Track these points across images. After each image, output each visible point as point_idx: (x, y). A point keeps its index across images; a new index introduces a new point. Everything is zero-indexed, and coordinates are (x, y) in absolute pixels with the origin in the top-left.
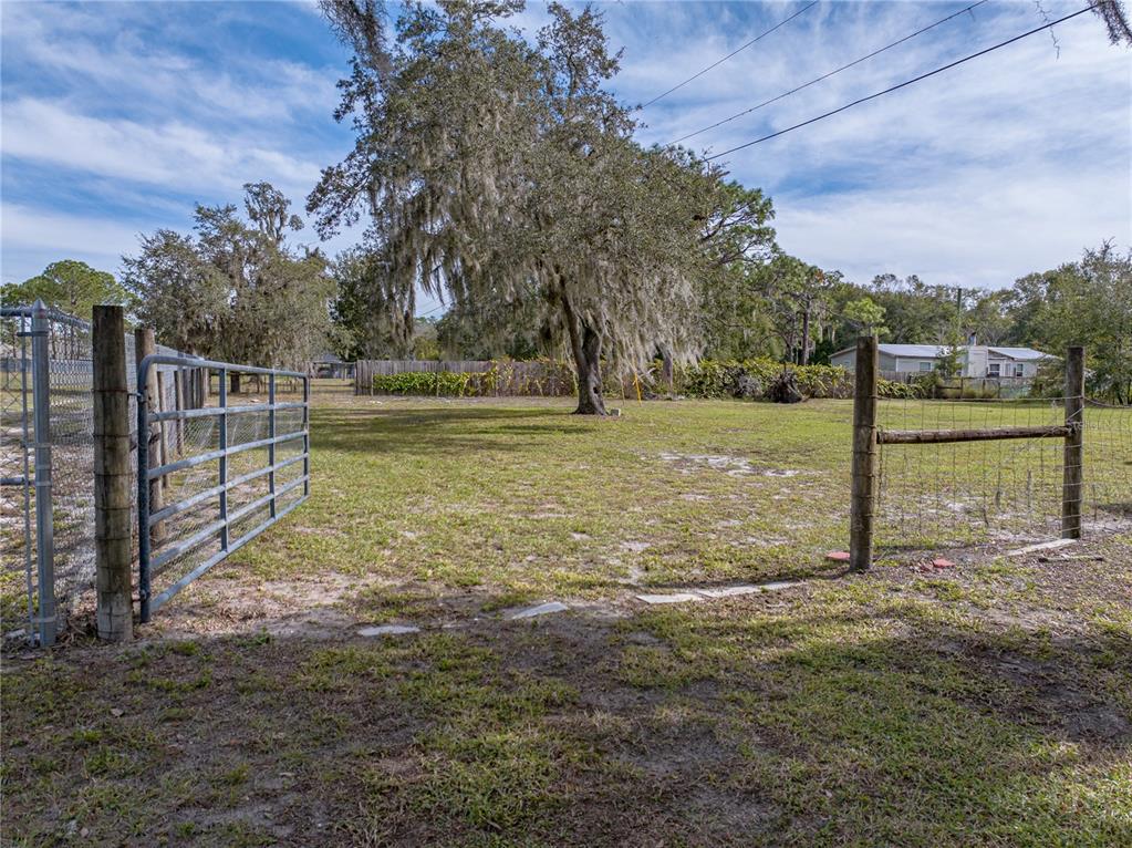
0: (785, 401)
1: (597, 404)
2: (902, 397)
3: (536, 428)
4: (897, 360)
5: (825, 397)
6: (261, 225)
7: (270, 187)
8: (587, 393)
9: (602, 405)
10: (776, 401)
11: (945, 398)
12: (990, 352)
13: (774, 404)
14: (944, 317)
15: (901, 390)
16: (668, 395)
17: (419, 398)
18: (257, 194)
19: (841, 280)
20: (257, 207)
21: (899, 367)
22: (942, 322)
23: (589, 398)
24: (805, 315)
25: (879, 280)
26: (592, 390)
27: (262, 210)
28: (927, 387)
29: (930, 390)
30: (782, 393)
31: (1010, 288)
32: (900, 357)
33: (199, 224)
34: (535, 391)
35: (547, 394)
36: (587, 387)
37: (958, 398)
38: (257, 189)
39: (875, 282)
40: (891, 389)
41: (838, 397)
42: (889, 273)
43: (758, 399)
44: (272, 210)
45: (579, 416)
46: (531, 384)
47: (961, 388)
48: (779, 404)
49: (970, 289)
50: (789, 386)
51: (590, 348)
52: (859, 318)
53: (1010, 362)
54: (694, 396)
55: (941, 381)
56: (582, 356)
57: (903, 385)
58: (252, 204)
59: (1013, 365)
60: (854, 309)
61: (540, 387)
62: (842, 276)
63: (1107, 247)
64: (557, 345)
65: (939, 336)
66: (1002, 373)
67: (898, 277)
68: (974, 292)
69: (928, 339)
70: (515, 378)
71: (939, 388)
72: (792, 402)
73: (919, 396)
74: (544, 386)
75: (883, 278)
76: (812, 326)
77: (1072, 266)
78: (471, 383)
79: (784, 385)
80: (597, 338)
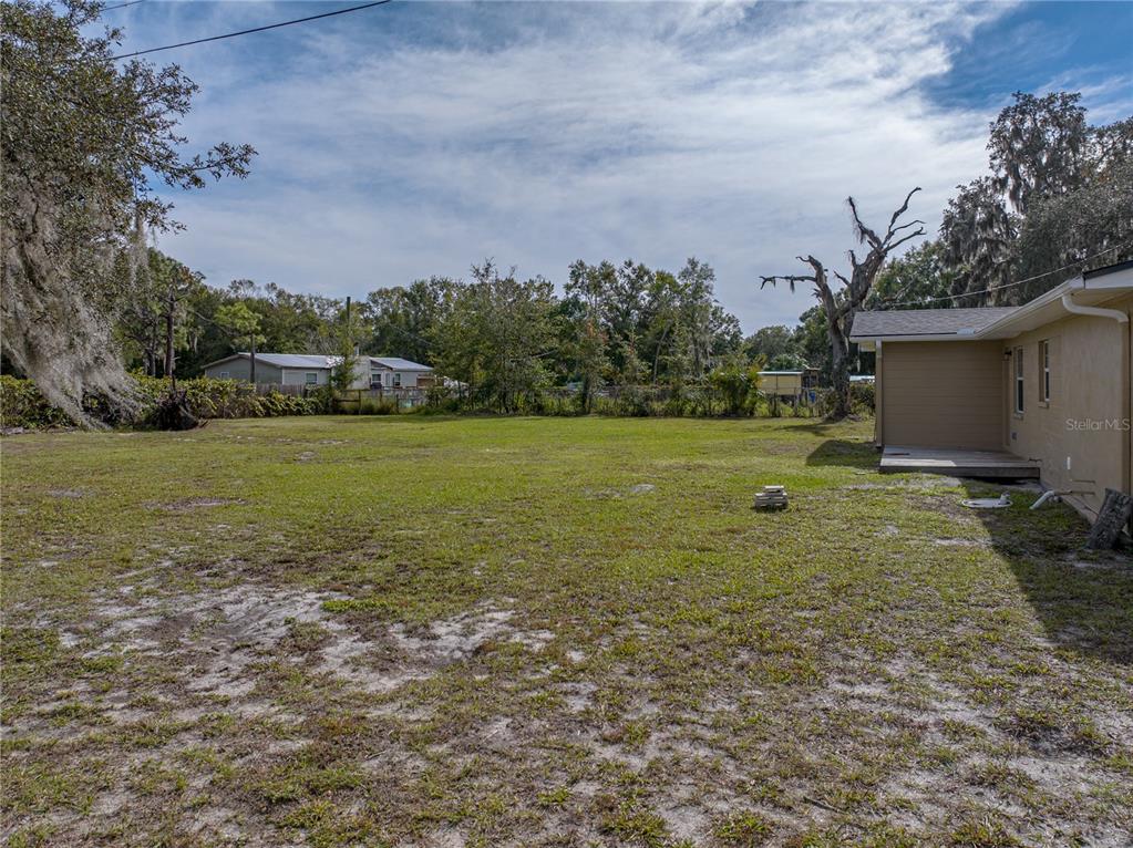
0: (177, 428)
2: (299, 413)
4: (283, 371)
5: (215, 417)
10: (164, 428)
11: (343, 412)
12: (372, 362)
14: (310, 327)
15: (298, 404)
19: (203, 281)
21: (286, 380)
22: (309, 331)
24: (169, 318)
25: (236, 286)
28: (325, 401)
29: (327, 404)
30: (172, 418)
31: (364, 301)
32: (286, 368)
37: (356, 412)
39: (231, 288)
40: (287, 405)
41: (229, 416)
42: (246, 279)
43: (140, 427)
47: (359, 401)
49: (333, 299)
50: (182, 408)
52: (233, 324)
53: (389, 372)
54: (33, 425)
55: (338, 394)
57: (300, 399)
59: (392, 375)
60: (226, 315)
62: (204, 278)
63: (489, 265)
65: (307, 345)
66: (383, 382)
67: (257, 285)
68: (336, 303)
69: (296, 348)
71: (336, 401)
72: (187, 429)
73: (317, 412)
75: (241, 283)
76: (176, 332)
77: (422, 283)
79: (175, 408)
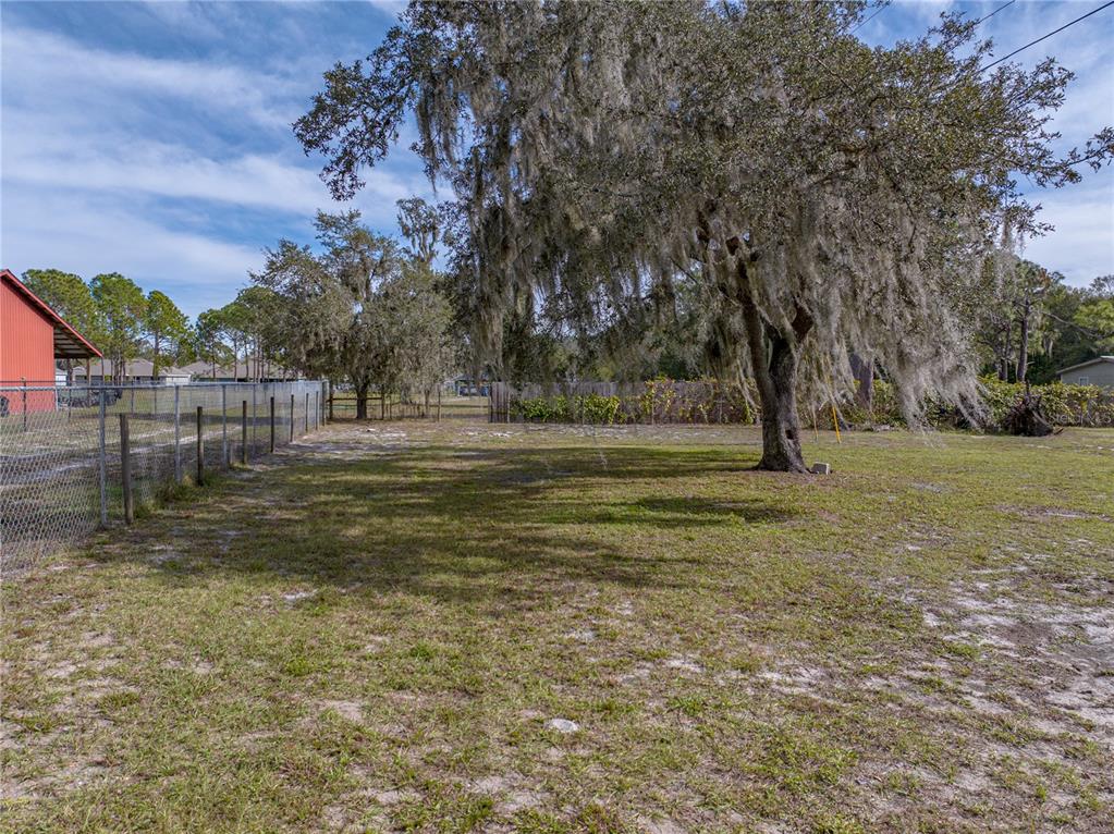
1: (792, 455)
3: (698, 505)
5: (1072, 425)
6: (413, 241)
7: (423, 203)
8: (777, 439)
9: (799, 455)
10: (1017, 433)
13: (1014, 438)
16: (867, 424)
17: (561, 426)
18: (410, 210)
19: (1061, 282)
20: (409, 223)
23: (779, 446)
24: (1023, 323)
25: (1099, 283)
26: (784, 435)
27: (414, 226)
30: (1025, 423)
33: (321, 233)
34: (699, 417)
35: (713, 421)
36: (777, 430)
38: (410, 205)
39: (1094, 286)
41: (1087, 425)
43: (992, 430)
44: (424, 226)
45: (765, 475)
46: (694, 409)
48: (1021, 437)
50: (1036, 414)
51: (780, 370)
52: (1095, 325)
54: (897, 424)
56: (769, 382)
58: (404, 220)
60: (1088, 315)
61: (704, 413)
62: (1063, 278)
64: (728, 364)
70: (674, 402)
72: (1040, 436)
74: (709, 412)
75: (1105, 280)
76: (1031, 336)
78: (623, 408)
79: (1029, 412)
80: (791, 357)
